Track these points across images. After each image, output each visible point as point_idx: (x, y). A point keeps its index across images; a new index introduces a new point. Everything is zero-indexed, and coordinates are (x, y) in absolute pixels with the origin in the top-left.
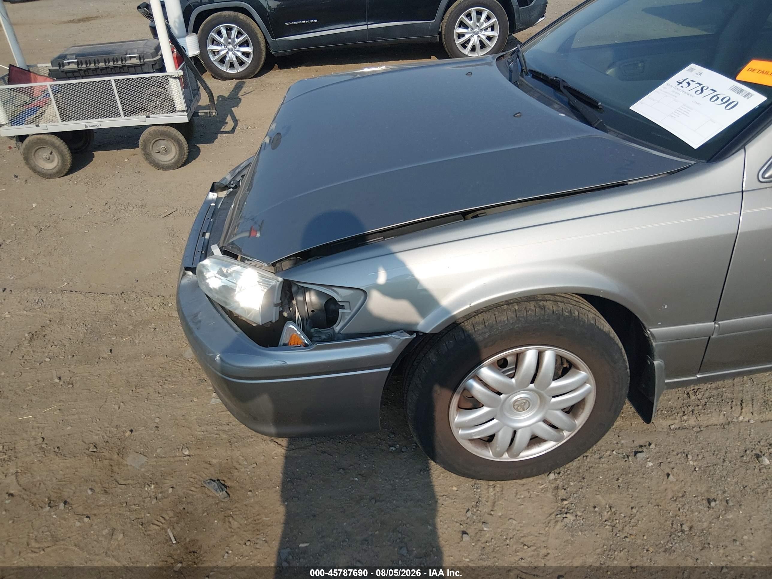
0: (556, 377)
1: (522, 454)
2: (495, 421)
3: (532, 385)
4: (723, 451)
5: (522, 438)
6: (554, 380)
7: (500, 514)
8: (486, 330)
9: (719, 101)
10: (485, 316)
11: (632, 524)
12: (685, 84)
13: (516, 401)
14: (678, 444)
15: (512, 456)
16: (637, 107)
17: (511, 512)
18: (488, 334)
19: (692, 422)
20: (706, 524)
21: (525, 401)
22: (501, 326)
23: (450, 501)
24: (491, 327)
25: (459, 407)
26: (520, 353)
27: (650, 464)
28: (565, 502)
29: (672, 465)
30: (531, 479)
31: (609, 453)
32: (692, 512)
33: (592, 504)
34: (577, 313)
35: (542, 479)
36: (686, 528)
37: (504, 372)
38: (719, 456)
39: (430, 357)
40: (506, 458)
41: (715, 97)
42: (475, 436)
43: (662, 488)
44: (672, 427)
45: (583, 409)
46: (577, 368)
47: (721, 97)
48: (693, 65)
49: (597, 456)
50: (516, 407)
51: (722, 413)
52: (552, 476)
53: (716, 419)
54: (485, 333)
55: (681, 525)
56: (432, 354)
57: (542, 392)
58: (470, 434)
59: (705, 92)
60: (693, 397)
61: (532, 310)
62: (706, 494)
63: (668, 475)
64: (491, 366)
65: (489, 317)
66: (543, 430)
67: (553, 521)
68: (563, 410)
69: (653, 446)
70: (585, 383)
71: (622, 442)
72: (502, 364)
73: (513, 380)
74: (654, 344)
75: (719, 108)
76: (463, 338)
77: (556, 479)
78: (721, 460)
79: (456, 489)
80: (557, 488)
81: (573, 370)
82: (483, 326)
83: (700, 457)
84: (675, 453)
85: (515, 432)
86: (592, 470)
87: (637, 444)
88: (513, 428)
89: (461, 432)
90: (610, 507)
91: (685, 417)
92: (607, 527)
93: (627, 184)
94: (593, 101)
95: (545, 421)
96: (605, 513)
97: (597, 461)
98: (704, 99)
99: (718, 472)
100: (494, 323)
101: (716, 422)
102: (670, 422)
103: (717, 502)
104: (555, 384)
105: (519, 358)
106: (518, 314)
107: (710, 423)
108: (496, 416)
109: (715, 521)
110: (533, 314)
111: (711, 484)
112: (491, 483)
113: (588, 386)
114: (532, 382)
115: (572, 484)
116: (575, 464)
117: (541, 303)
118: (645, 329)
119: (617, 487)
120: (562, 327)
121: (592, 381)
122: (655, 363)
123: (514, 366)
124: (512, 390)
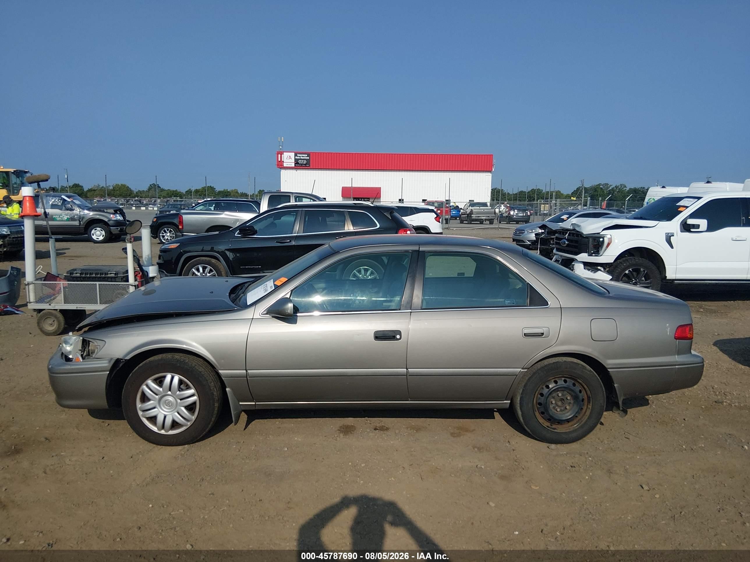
0: (179, 390)
1: (170, 432)
2: (156, 409)
3: (170, 392)
5: (169, 421)
13: (166, 401)
21: (169, 401)
25: (140, 400)
26: (165, 376)
37: (157, 384)
40: (163, 432)
46: (189, 387)
50: (166, 404)
57: (174, 396)
58: (144, 414)
64: (152, 380)
66: (178, 418)
68: (185, 408)
70: (193, 395)
73: (161, 388)
74: (223, 379)
85: (165, 417)
88: (164, 414)
89: (141, 413)
95: (178, 413)
104: (179, 393)
108: (156, 406)
113: (195, 397)
118: (217, 370)
122: (227, 389)
123: (162, 381)
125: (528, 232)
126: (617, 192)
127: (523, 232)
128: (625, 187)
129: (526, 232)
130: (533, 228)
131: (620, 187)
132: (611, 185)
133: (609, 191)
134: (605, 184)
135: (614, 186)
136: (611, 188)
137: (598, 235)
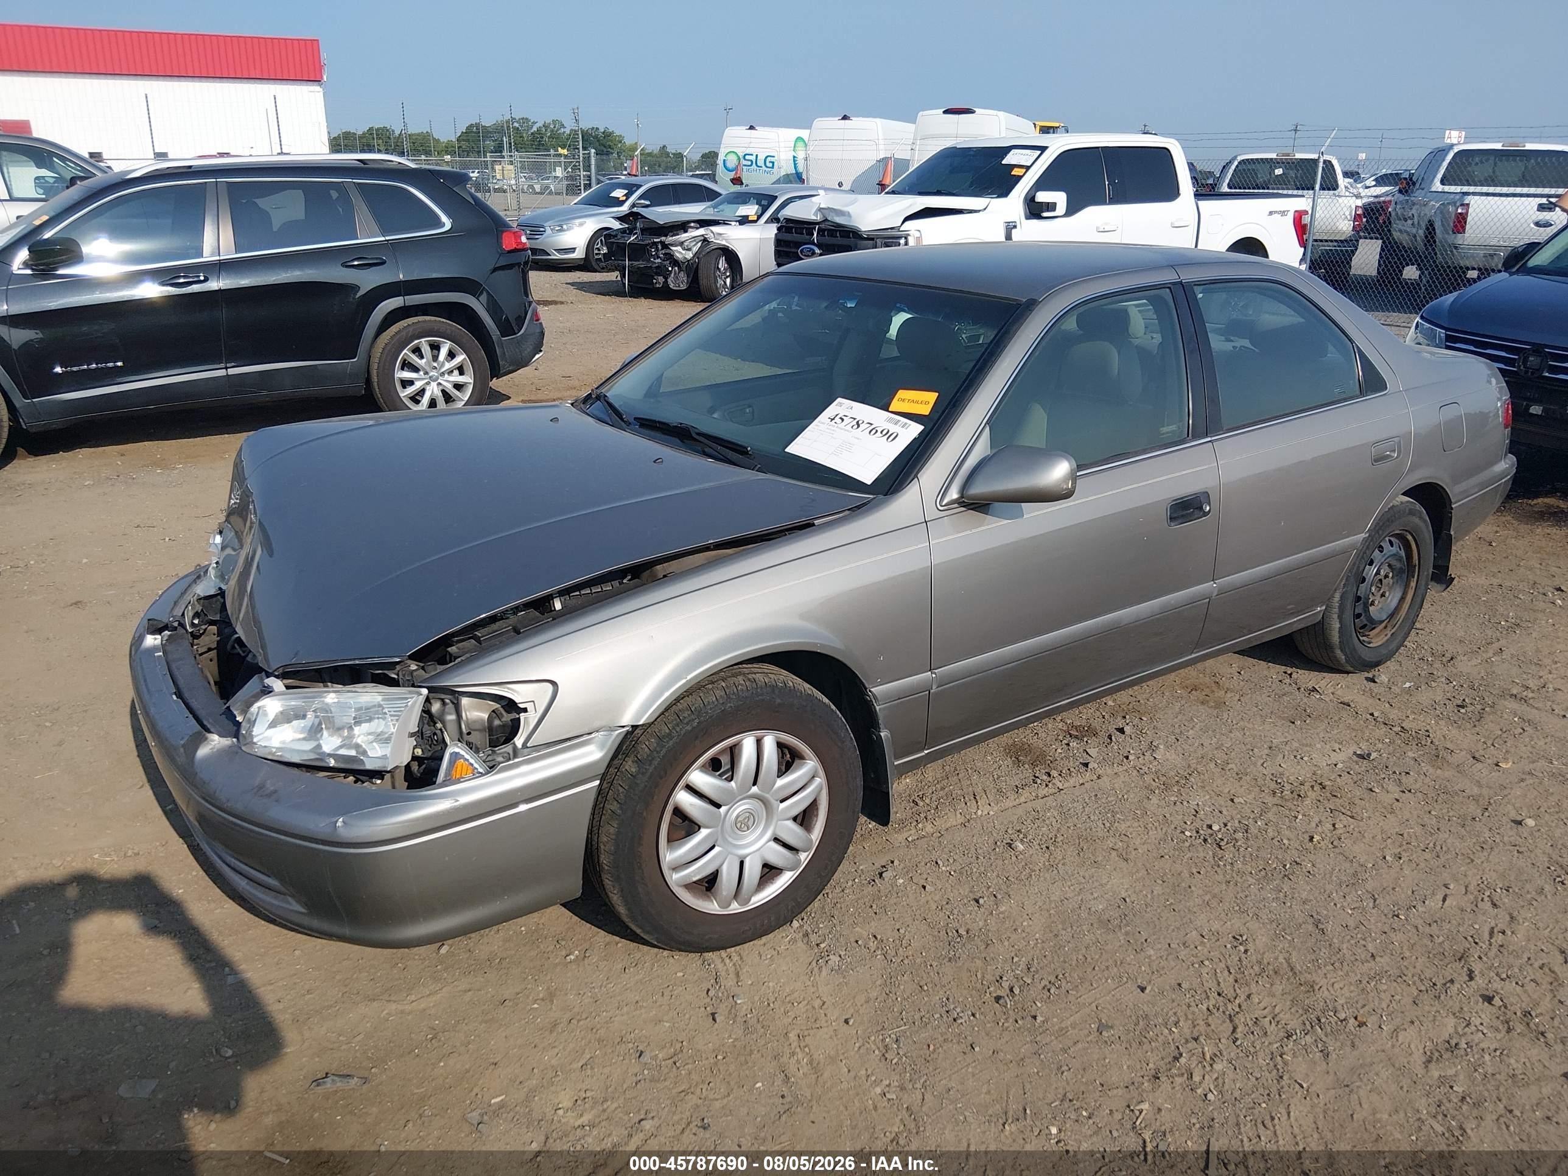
0: (781, 773)
1: (754, 899)
2: (717, 849)
3: (755, 789)
4: (973, 849)
5: (753, 871)
6: (778, 777)
7: (750, 982)
8: (693, 717)
9: (879, 434)
10: (688, 700)
11: (904, 945)
12: (837, 420)
13: (738, 817)
14: (922, 855)
15: (741, 905)
16: (794, 449)
17: (763, 976)
18: (697, 721)
19: (929, 828)
20: (981, 924)
21: (747, 814)
22: (711, 709)
23: (681, 989)
24: (699, 712)
25: (670, 840)
26: (735, 745)
27: (901, 881)
28: (822, 946)
29: (925, 876)
30: (771, 935)
31: (850, 883)
32: (963, 915)
33: (853, 940)
34: (791, 684)
35: (785, 930)
36: (962, 932)
37: (720, 775)
38: (970, 855)
39: (627, 767)
40: (735, 908)
41: (873, 431)
42: (695, 876)
43: (923, 901)
44: (910, 839)
45: (817, 815)
46: (802, 757)
47: (879, 430)
48: (839, 400)
49: (838, 890)
50: (738, 826)
51: (958, 812)
52: (795, 924)
53: (954, 819)
54: (693, 720)
55: (957, 931)
56: (630, 763)
57: (767, 795)
58: (688, 875)
59: (862, 426)
60: (921, 804)
61: (742, 685)
62: (971, 894)
63: (924, 887)
64: (703, 768)
65: (694, 701)
66: (776, 855)
67: (816, 969)
68: (795, 819)
69: (896, 863)
70: (813, 777)
71: (861, 867)
72: (714, 765)
73: (733, 783)
74: (878, 708)
75: (881, 441)
76: (667, 731)
77: (801, 926)
78: (974, 858)
79: (682, 974)
80: (807, 935)
81: (797, 762)
82: (690, 712)
83: (951, 861)
84: (923, 864)
85: (742, 863)
86: (839, 905)
87: (878, 865)
88: (739, 856)
89: (676, 876)
90: (875, 936)
91: (920, 825)
92: (879, 957)
93: (813, 525)
94: (741, 446)
95: (776, 840)
96: (872, 944)
97: (841, 895)
98: (862, 433)
99: (975, 870)
100: (702, 705)
101: (954, 823)
102: (906, 835)
103: (985, 899)
104: (780, 782)
105: (734, 752)
106: (727, 691)
107: (949, 825)
108: (716, 842)
109: (989, 917)
110: (745, 688)
111: (972, 883)
112: (723, 953)
113: (818, 780)
114: (755, 784)
115: (821, 926)
116: (816, 904)
117: (750, 676)
118: (866, 689)
119: (873, 915)
120: (778, 701)
121: (821, 773)
122: (882, 734)
123: (729, 766)
124: (733, 799)
125: (552, 230)
126: (549, 137)
127: (542, 229)
128: (563, 126)
129: (548, 231)
130: (563, 220)
131: (552, 126)
132: (535, 123)
133: (532, 134)
134: (523, 119)
135: (540, 124)
136: (535, 129)
137: (895, 233)
